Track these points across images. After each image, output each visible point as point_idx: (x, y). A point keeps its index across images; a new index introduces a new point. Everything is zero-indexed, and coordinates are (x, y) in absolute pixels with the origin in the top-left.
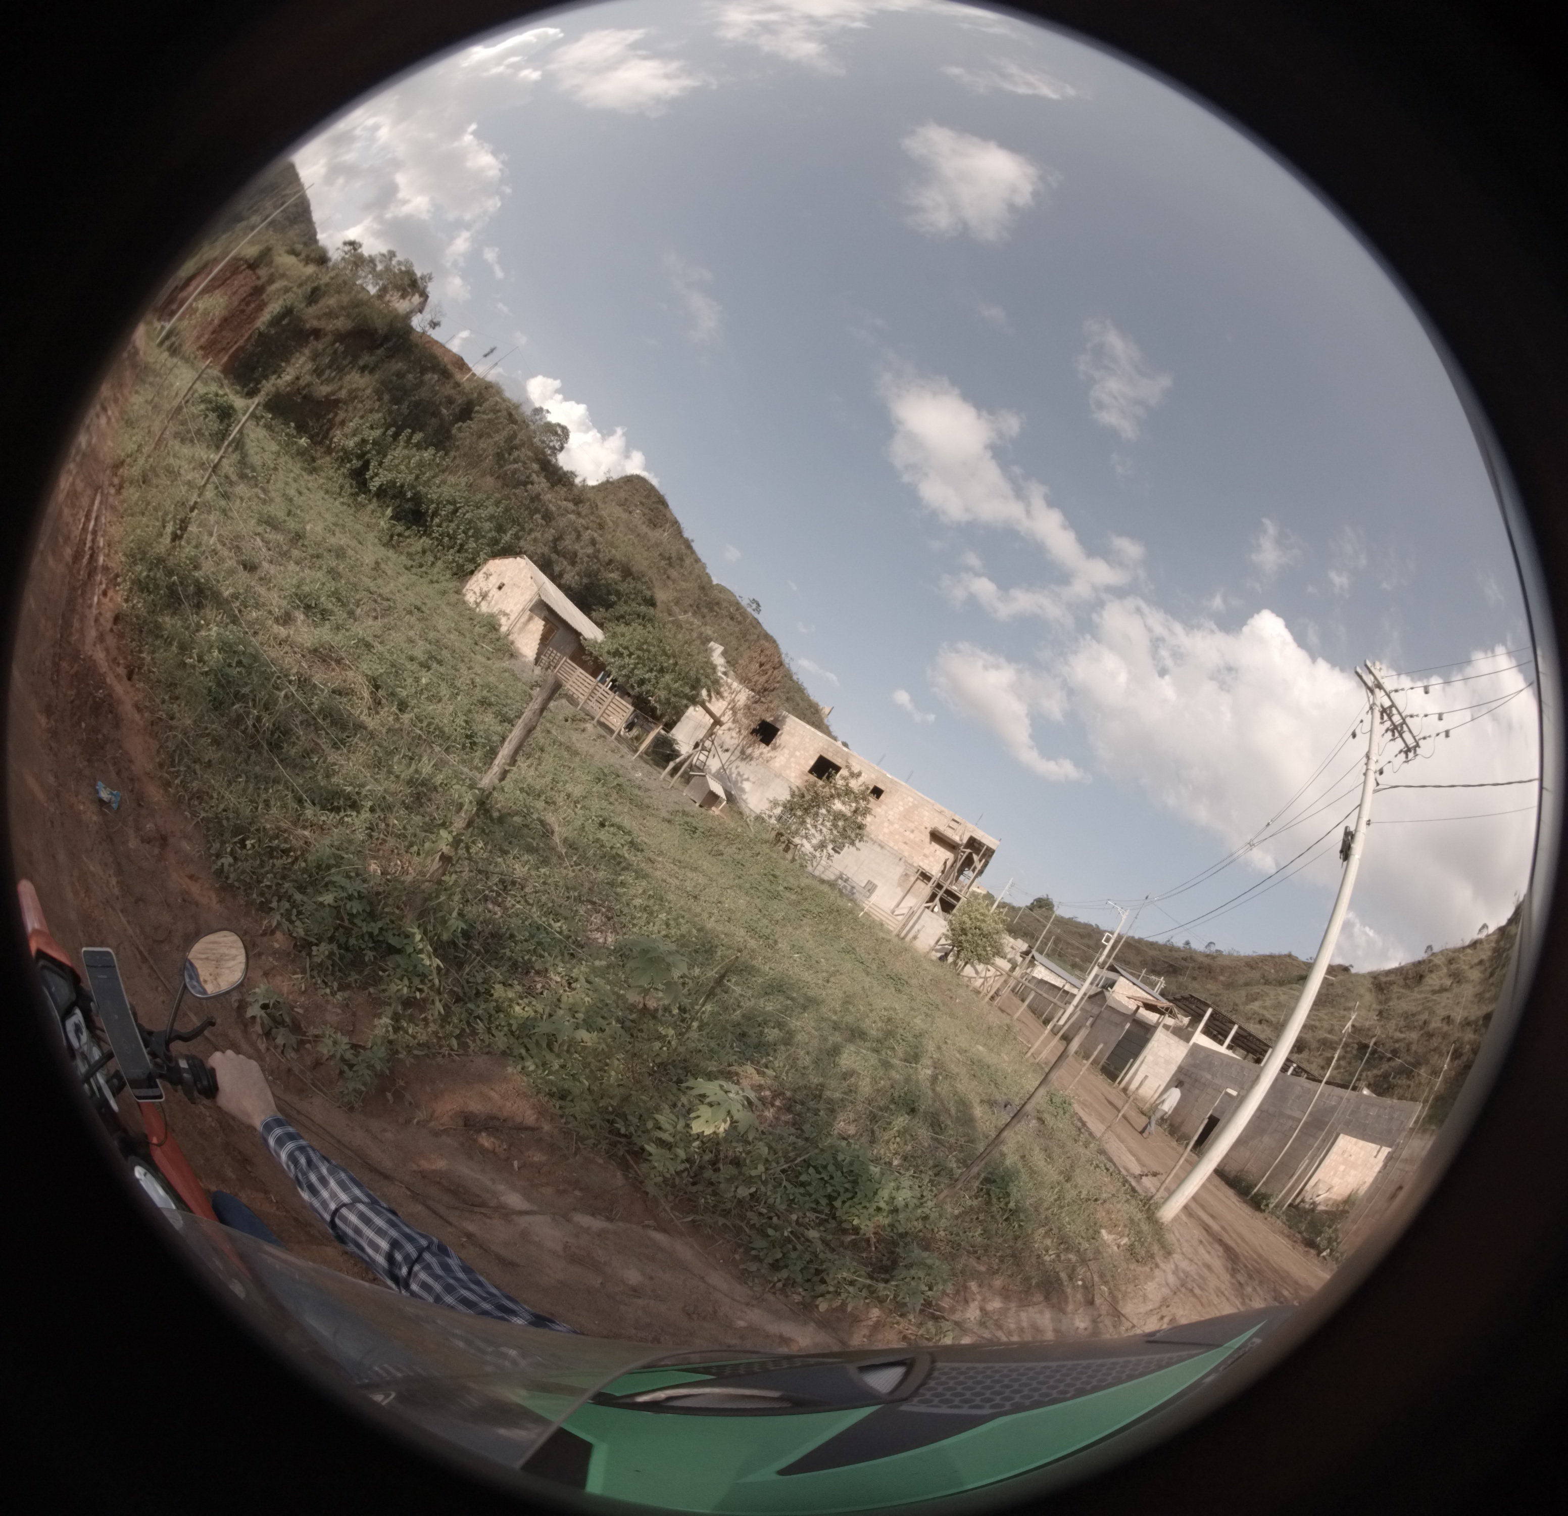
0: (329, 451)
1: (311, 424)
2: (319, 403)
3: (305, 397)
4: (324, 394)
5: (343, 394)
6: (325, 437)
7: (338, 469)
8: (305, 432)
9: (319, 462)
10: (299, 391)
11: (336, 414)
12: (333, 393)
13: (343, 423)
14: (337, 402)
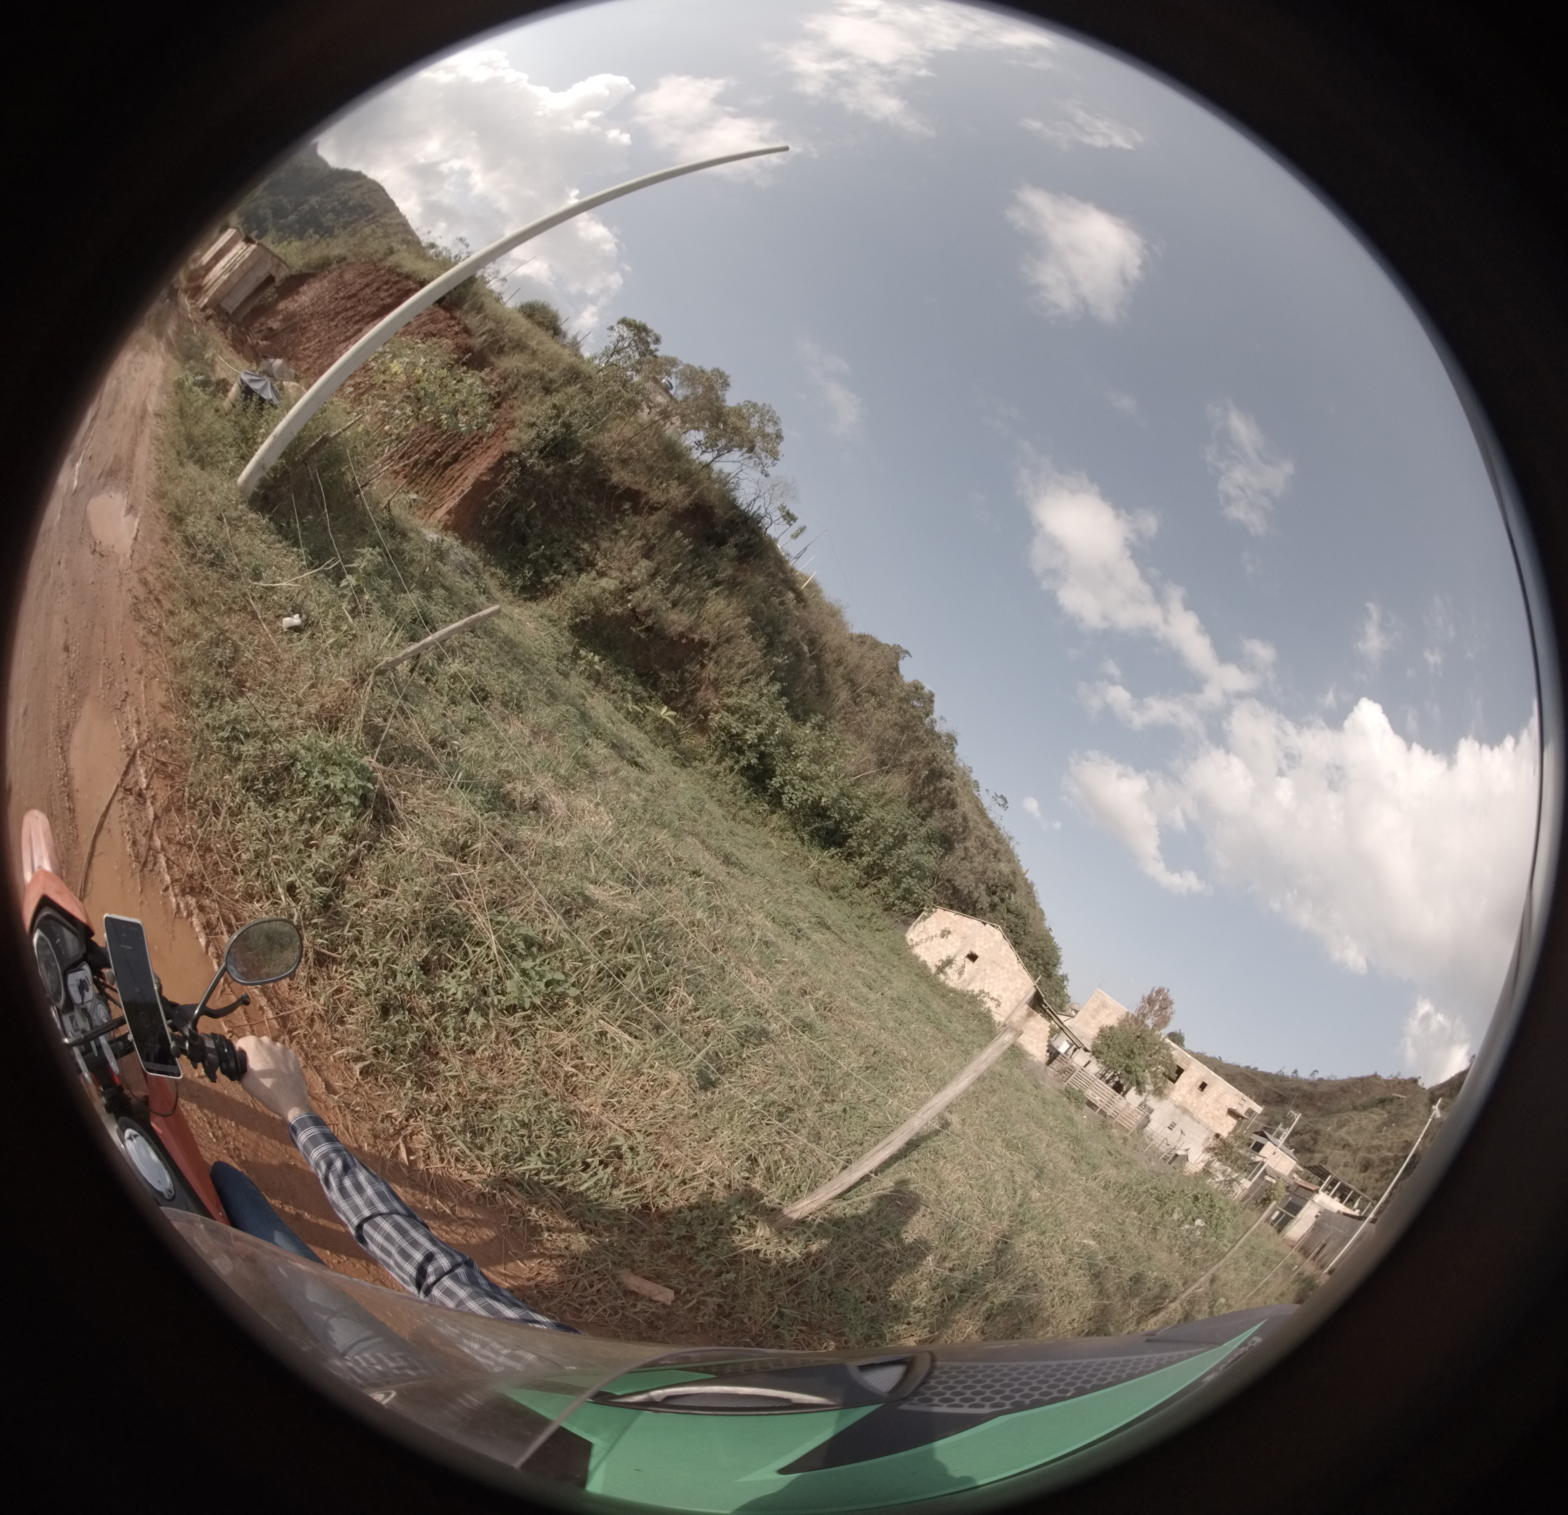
0: (702, 727)
1: (663, 675)
2: (672, 643)
3: (649, 629)
4: (680, 629)
5: (707, 632)
6: (691, 702)
7: (719, 761)
8: (655, 687)
9: (686, 743)
10: (635, 616)
11: (703, 666)
12: (691, 629)
13: (716, 685)
14: (703, 644)
